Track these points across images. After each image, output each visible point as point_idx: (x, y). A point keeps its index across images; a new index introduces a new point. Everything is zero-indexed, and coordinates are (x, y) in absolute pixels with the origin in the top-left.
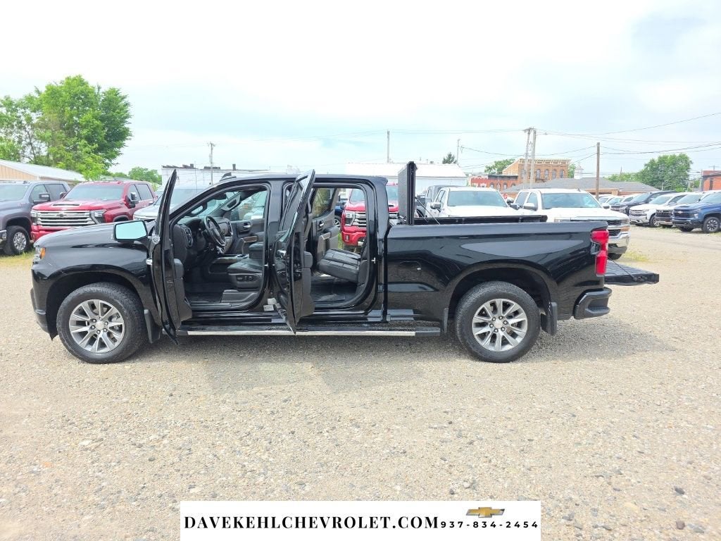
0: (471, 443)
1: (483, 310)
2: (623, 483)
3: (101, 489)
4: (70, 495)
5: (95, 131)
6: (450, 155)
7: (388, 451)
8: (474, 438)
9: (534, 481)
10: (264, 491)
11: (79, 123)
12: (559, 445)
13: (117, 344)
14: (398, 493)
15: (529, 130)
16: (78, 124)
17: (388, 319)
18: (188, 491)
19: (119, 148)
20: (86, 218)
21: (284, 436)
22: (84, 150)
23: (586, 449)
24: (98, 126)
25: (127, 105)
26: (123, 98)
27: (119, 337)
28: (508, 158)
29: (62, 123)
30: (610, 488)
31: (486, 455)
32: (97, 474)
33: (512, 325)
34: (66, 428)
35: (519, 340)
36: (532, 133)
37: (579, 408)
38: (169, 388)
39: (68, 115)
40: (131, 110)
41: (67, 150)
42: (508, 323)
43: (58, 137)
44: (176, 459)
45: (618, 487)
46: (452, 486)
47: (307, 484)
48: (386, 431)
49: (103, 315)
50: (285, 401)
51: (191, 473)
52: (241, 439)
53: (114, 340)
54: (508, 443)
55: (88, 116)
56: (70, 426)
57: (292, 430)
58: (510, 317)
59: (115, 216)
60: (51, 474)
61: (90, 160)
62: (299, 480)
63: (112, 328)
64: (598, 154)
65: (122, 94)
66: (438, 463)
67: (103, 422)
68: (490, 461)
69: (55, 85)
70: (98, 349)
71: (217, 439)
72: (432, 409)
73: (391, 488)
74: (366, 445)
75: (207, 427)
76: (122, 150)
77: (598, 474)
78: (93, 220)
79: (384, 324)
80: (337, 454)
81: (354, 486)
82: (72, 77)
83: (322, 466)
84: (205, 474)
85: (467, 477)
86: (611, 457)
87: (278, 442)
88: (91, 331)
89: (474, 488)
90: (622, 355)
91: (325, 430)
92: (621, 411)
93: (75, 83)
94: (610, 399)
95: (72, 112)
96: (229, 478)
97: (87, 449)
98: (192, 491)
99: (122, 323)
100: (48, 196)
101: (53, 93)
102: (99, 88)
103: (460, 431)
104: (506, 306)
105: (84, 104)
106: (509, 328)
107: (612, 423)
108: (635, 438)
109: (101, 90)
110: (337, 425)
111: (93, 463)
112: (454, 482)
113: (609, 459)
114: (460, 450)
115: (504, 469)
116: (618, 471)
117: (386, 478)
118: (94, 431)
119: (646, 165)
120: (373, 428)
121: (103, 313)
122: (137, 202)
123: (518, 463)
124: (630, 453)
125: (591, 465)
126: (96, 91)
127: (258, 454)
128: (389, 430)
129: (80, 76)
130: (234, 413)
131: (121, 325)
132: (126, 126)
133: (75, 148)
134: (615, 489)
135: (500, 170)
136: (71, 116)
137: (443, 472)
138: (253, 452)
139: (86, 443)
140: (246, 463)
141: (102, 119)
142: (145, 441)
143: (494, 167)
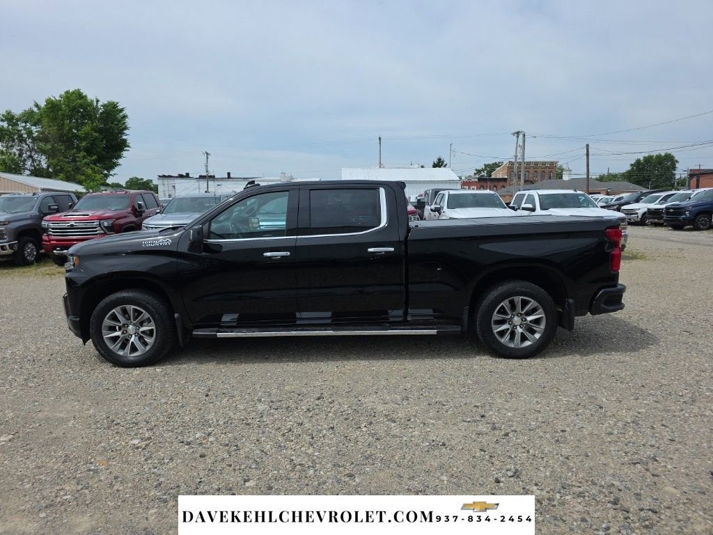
0: (507, 435)
1: (502, 307)
2: (660, 469)
3: (160, 484)
4: (132, 490)
5: (93, 143)
6: (439, 160)
7: (427, 444)
8: (509, 431)
9: (574, 469)
10: (316, 483)
11: (78, 136)
12: (591, 434)
13: (148, 348)
14: (445, 482)
15: (518, 133)
16: (76, 136)
17: (409, 319)
18: (244, 485)
19: (117, 159)
20: (96, 228)
21: (324, 431)
22: (84, 162)
23: (619, 438)
24: (96, 138)
25: (125, 117)
26: (121, 111)
27: (150, 340)
28: (497, 161)
29: (62, 136)
30: (648, 474)
31: (523, 446)
32: (153, 470)
33: (531, 322)
34: (113, 428)
35: (537, 336)
36: (521, 136)
37: (604, 400)
38: (203, 390)
39: (67, 128)
40: (129, 122)
41: (66, 162)
42: (526, 320)
43: (58, 150)
44: (226, 455)
45: (656, 472)
46: (496, 476)
47: (356, 476)
48: (422, 425)
49: (134, 320)
50: (319, 399)
51: (243, 467)
52: (284, 435)
53: (145, 344)
54: (541, 434)
55: (86, 129)
56: (116, 427)
57: (332, 425)
58: (528, 314)
59: (123, 225)
60: (108, 471)
61: (90, 171)
62: (347, 472)
63: (143, 332)
64: (588, 155)
65: (120, 107)
66: (478, 454)
67: (148, 422)
68: (528, 452)
69: (54, 99)
70: (131, 353)
71: (260, 435)
72: (462, 404)
73: (438, 478)
74: (405, 438)
75: (248, 424)
76: (120, 161)
77: (634, 461)
78: (102, 229)
79: (404, 323)
80: (379, 447)
81: (401, 477)
82: (71, 91)
83: (367, 459)
84: (256, 468)
85: (508, 467)
86: (644, 445)
87: (320, 437)
88: (123, 335)
89: (518, 477)
90: (637, 349)
91: (363, 425)
92: (645, 402)
93: (74, 97)
94: (633, 390)
95: (72, 125)
96: (281, 471)
97: (138, 448)
98: (247, 484)
99: (154, 327)
100: (57, 207)
102: (98, 101)
103: (494, 424)
104: (524, 303)
105: (83, 117)
106: (527, 324)
107: (639, 413)
108: (663, 427)
109: (100, 104)
110: (373, 420)
111: (146, 460)
112: (497, 471)
113: (642, 447)
114: (497, 442)
115: (543, 458)
116: (653, 458)
117: (431, 469)
118: (141, 431)
119: (632, 165)
120: (409, 423)
121: (135, 318)
122: (144, 212)
123: (555, 453)
124: (661, 442)
125: (626, 453)
126: (95, 104)
127: (303, 449)
128: (424, 424)
129: (79, 90)
130: (272, 411)
131: (152, 330)
132: (124, 137)
133: (74, 160)
134: (653, 475)
135: (489, 173)
136: (71, 129)
137: (484, 462)
138: (298, 447)
139: (136, 442)
140: (293, 458)
141: (100, 131)
142: (191, 439)
143: (483, 170)
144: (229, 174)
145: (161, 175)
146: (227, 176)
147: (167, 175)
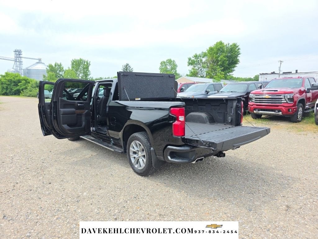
5: (223, 62)
22: (218, 70)
24: (225, 60)
25: (239, 49)
26: (237, 47)
29: (212, 61)
39: (215, 57)
55: (222, 57)
65: (237, 45)
69: (212, 46)
76: (235, 69)
82: (218, 42)
93: (219, 44)
101: (211, 49)
102: (229, 44)
105: (222, 52)
109: (229, 45)
129: (221, 41)
132: (238, 58)
133: (215, 70)
141: (227, 57)
144: (297, 71)
145: (261, 73)
146: (295, 72)
147: (264, 73)
